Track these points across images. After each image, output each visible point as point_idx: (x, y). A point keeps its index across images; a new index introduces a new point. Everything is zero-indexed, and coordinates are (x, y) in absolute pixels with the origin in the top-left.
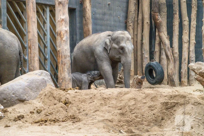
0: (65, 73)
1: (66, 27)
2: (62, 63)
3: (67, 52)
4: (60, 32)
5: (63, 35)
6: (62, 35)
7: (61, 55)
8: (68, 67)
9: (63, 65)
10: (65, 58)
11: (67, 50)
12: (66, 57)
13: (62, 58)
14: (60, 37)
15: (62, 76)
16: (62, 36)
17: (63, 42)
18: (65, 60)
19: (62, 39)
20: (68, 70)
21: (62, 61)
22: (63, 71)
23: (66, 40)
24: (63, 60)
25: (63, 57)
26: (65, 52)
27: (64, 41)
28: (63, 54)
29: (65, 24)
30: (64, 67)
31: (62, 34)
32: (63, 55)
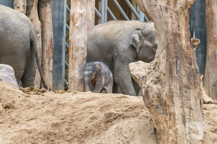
0: (75, 71)
1: (81, 9)
2: (72, 58)
3: (79, 43)
4: (72, 16)
5: (77, 20)
6: (76, 20)
7: (72, 47)
8: (79, 63)
9: (73, 60)
10: (77, 50)
11: (80, 40)
12: (78, 49)
13: (73, 50)
14: (73, 21)
15: (71, 74)
16: (75, 21)
17: (76, 28)
18: (77, 53)
19: (74, 24)
20: (79, 67)
21: (73, 54)
22: (72, 68)
23: (80, 27)
24: (74, 53)
26: (78, 42)
27: (77, 27)
28: (74, 45)
29: (81, 5)
30: (74, 62)
31: (75, 18)
32: (74, 47)
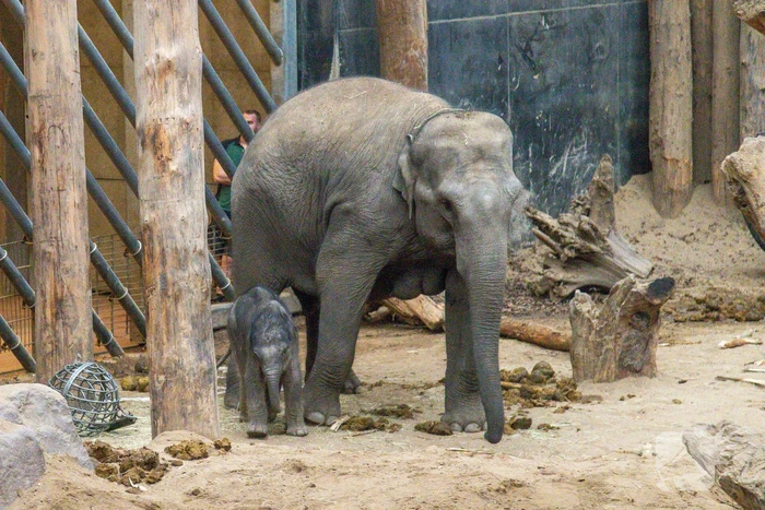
0: (179, 343)
1: (183, 102)
2: (164, 292)
3: (188, 233)
4: (152, 131)
5: (171, 146)
6: (167, 146)
7: (157, 249)
8: (194, 311)
9: (170, 302)
10: (182, 264)
11: (190, 221)
12: (186, 258)
13: (164, 263)
14: (155, 153)
15: (165, 355)
16: (166, 153)
17: (172, 180)
18: (180, 273)
19: (163, 164)
20: (194, 325)
21: (164, 278)
22: (168, 332)
23: (186, 173)
24: (169, 276)
25: (170, 261)
26: (182, 233)
27: (176, 174)
28: (168, 243)
29: (181, 87)
30: (172, 309)
31: (164, 137)
32: (168, 250)
